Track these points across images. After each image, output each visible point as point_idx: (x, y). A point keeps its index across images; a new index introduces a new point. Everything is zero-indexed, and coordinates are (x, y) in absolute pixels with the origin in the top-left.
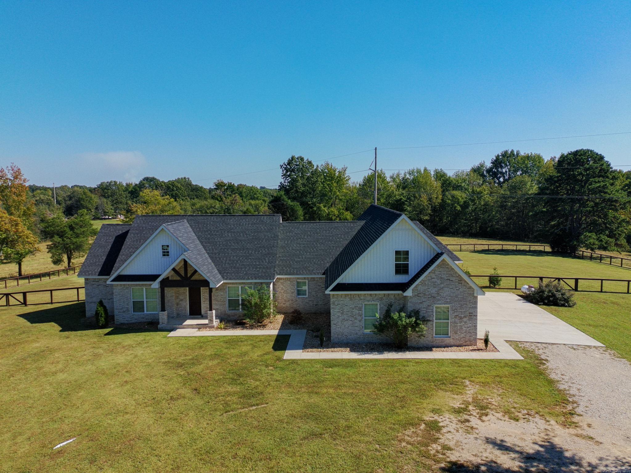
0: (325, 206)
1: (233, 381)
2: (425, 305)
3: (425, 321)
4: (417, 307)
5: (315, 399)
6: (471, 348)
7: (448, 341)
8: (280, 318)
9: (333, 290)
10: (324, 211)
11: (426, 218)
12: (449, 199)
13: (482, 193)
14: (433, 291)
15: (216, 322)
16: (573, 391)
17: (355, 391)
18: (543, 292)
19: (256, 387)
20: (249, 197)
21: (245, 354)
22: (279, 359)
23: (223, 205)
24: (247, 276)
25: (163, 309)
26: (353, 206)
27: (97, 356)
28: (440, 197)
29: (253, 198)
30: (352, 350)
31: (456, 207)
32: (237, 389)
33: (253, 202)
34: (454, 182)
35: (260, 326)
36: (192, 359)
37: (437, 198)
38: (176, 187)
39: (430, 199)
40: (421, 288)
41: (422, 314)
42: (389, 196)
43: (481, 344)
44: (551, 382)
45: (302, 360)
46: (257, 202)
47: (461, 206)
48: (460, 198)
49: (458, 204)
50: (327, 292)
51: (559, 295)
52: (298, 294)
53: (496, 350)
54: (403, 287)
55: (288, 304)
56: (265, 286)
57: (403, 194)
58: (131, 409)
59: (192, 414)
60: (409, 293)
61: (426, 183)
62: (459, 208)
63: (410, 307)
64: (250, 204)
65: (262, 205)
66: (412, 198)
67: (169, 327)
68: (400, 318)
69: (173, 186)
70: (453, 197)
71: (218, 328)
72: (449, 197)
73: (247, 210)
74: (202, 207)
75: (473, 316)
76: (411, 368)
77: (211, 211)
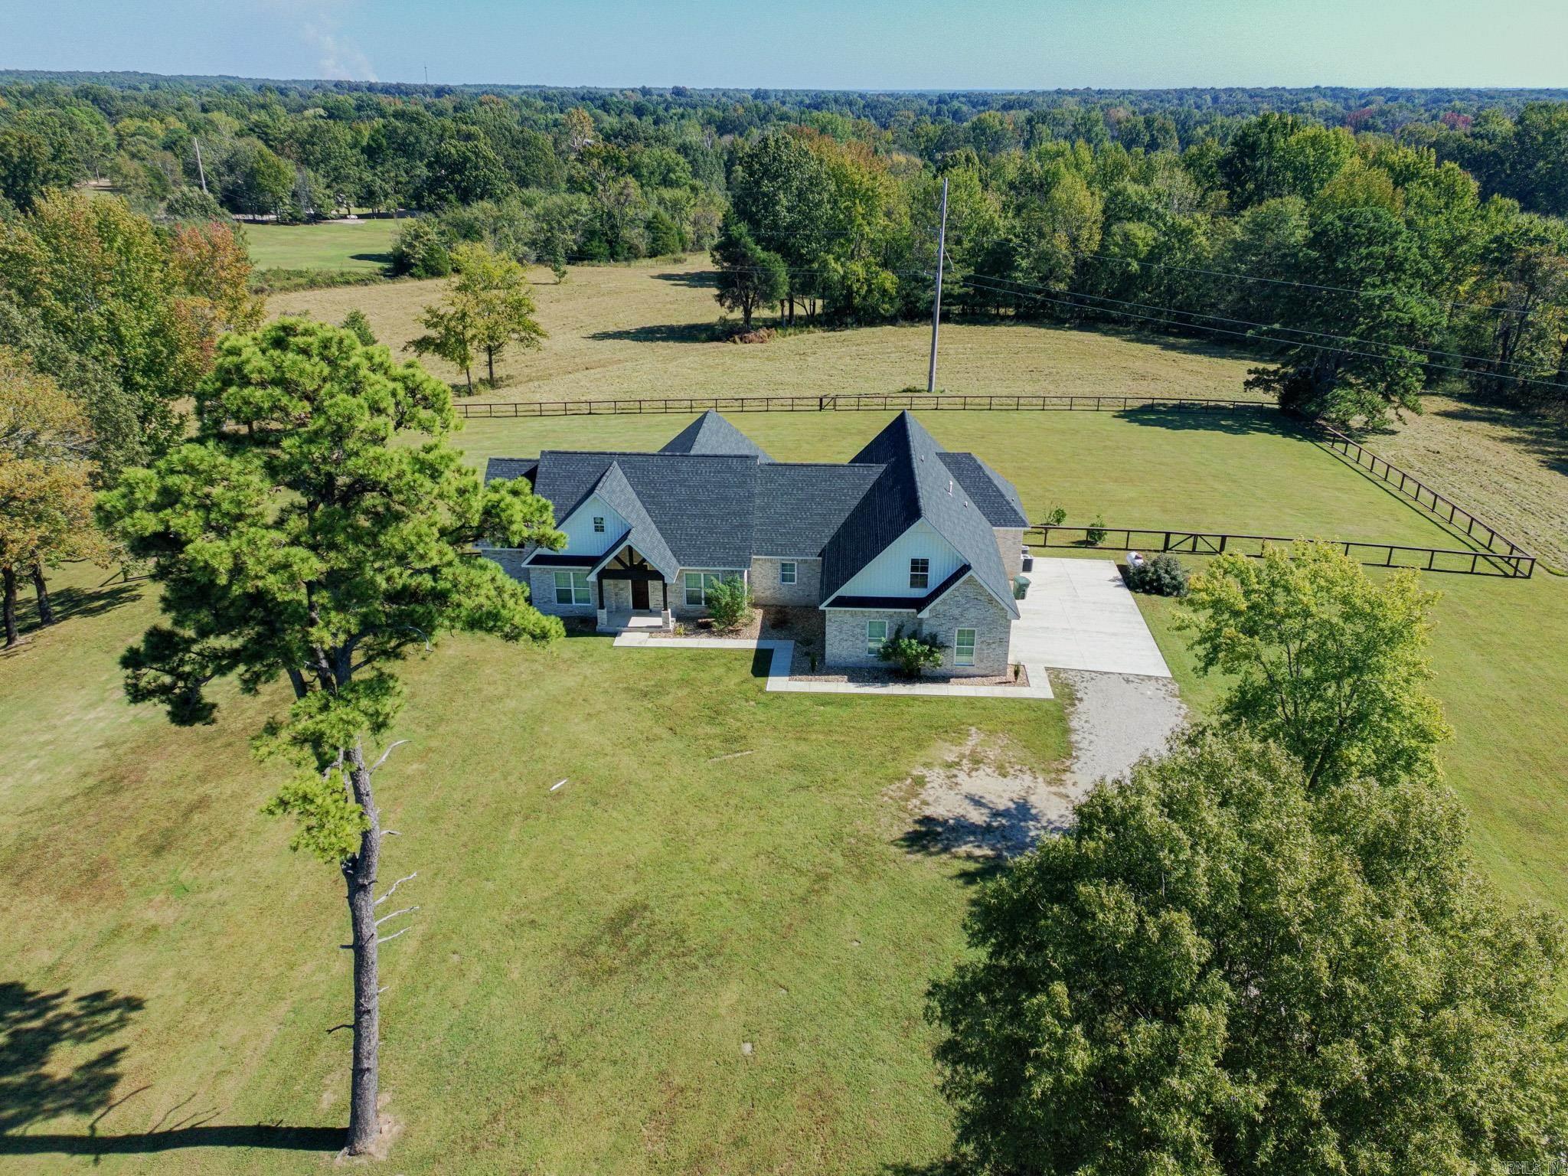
0: (837, 260)
1: (711, 721)
2: (944, 628)
3: (943, 647)
4: (935, 630)
5: (803, 747)
6: (998, 680)
7: (971, 670)
8: (758, 615)
9: (829, 605)
10: (836, 271)
11: (1062, 287)
12: (1116, 244)
13: (1191, 231)
14: (956, 612)
15: (672, 623)
16: (1084, 744)
17: (847, 739)
18: (1146, 572)
19: (738, 730)
20: (657, 178)
21: (718, 680)
22: (761, 690)
23: (598, 204)
24: (713, 560)
25: (602, 607)
26: (900, 256)
27: (537, 676)
28: (1098, 237)
29: (666, 182)
30: (851, 680)
31: (1129, 264)
32: (718, 730)
33: (668, 194)
34: (1134, 199)
35: (732, 631)
36: (656, 686)
37: (1091, 240)
38: (484, 157)
39: (1074, 241)
40: (941, 608)
41: (940, 639)
42: (984, 231)
43: (1010, 675)
44: (1067, 731)
45: (790, 693)
46: (678, 193)
47: (1139, 260)
48: (1140, 242)
49: (1135, 257)
50: (821, 608)
51: (1167, 579)
52: (784, 580)
53: (1027, 684)
54: (919, 604)
55: (768, 593)
56: (737, 576)
57: (1014, 227)
58: (609, 749)
59: (674, 758)
60: (925, 614)
61: (1069, 201)
62: (1135, 266)
63: (926, 630)
64: (661, 201)
65: (689, 199)
66: (1035, 238)
67: (611, 629)
68: (910, 646)
69: (477, 155)
70: (1126, 236)
71: (677, 634)
72: (1118, 239)
73: (655, 217)
74: (548, 212)
75: (1004, 642)
76: (917, 709)
77: (570, 220)
